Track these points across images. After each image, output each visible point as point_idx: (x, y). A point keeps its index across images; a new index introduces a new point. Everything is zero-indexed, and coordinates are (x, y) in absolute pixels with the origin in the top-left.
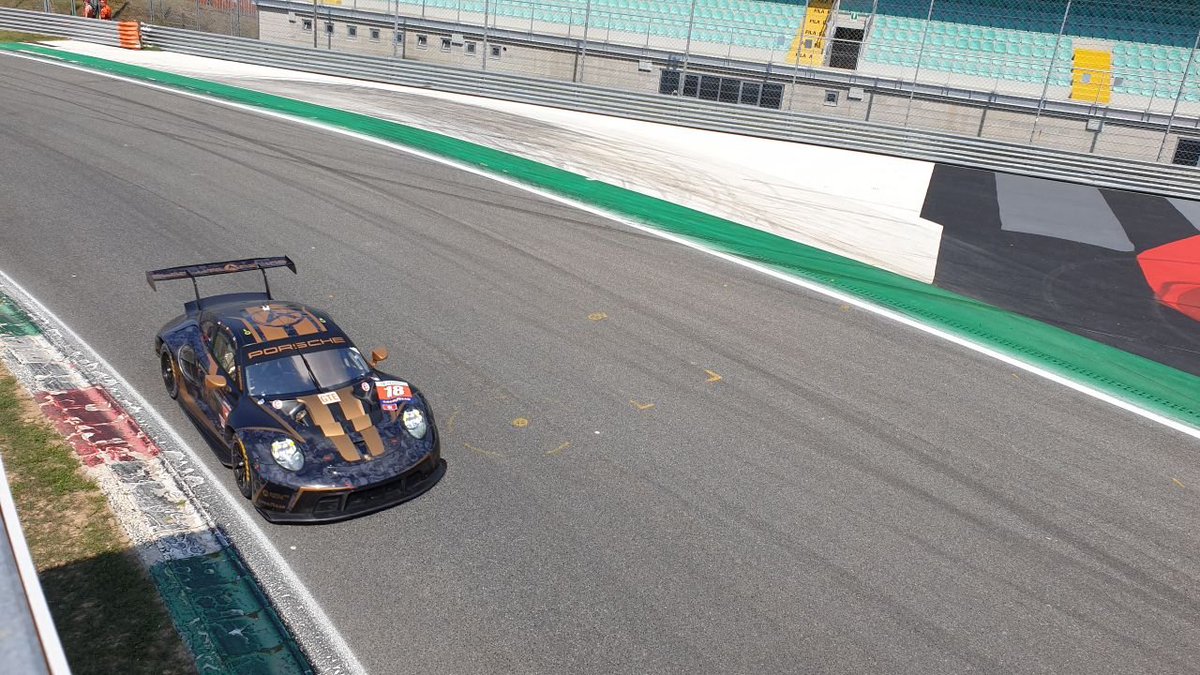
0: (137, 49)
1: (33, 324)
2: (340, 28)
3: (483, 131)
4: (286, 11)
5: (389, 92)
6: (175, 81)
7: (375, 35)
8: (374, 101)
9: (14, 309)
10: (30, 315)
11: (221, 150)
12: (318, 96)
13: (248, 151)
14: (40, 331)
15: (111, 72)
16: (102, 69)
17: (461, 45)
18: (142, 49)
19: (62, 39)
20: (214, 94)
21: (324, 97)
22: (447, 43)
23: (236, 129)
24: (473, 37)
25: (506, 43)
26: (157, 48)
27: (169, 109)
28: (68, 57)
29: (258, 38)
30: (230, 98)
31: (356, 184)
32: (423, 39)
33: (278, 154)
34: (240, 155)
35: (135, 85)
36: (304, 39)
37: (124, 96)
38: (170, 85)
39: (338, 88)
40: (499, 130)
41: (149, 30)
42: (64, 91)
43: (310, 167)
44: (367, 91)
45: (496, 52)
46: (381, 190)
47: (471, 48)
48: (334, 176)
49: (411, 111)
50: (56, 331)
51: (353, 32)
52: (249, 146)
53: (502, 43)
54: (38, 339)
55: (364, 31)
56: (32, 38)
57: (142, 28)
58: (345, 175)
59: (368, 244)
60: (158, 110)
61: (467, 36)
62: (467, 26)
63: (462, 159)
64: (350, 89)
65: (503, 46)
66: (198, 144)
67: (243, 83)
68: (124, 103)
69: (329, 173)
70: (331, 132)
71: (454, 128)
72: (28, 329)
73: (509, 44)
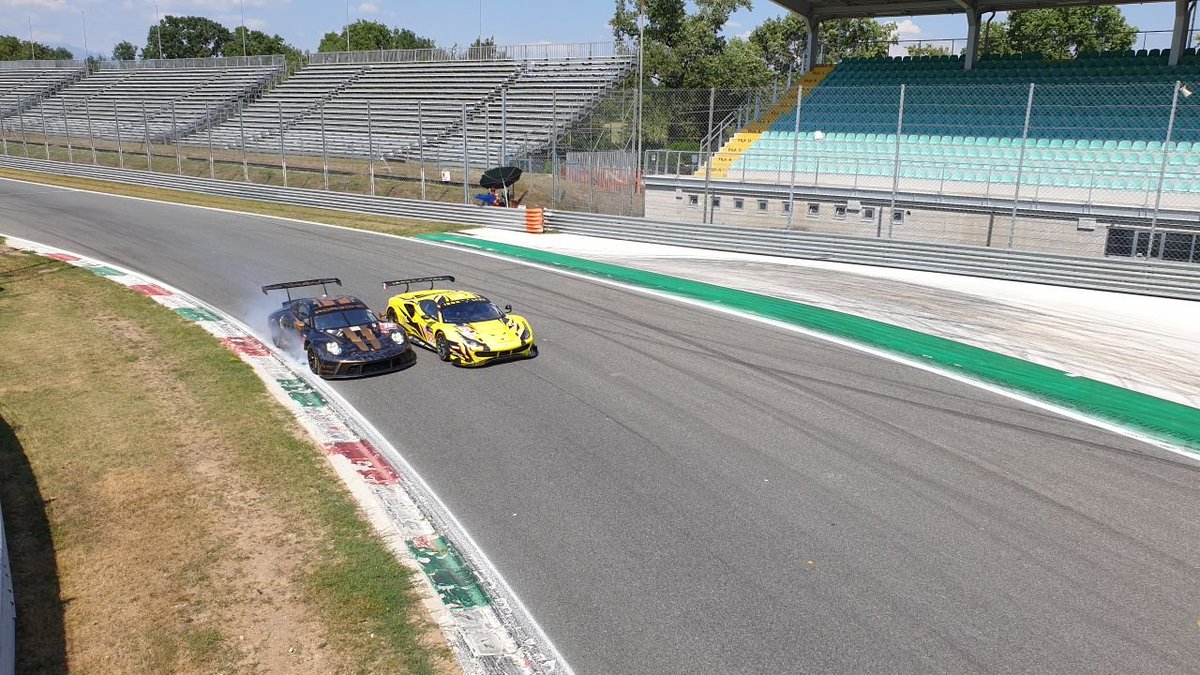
0: (540, 233)
1: (479, 588)
2: (727, 202)
3: (909, 311)
4: (673, 188)
5: (785, 266)
6: (576, 265)
7: (763, 206)
8: (773, 277)
9: (460, 563)
10: (475, 573)
11: (635, 343)
12: (714, 275)
13: (661, 343)
14: (488, 601)
15: (521, 258)
16: (513, 256)
17: (857, 211)
18: (544, 232)
19: (478, 227)
20: (615, 278)
21: (721, 276)
22: (841, 210)
23: (645, 317)
24: (872, 203)
25: (908, 207)
26: (556, 231)
27: (577, 296)
28: (485, 245)
29: (643, 215)
30: (630, 282)
31: (790, 388)
32: (815, 208)
33: (693, 348)
34: (653, 349)
35: (545, 271)
36: (694, 215)
37: (535, 284)
38: (574, 269)
39: (731, 265)
40: (925, 308)
41: (551, 214)
42: (485, 281)
43: (730, 364)
44: (761, 267)
45: (898, 216)
46: (819, 394)
47: (869, 214)
48: (761, 375)
49: (818, 289)
50: (504, 600)
51: (739, 204)
52: (661, 337)
53: (904, 207)
54: (486, 610)
55: (751, 203)
56: (454, 228)
57: (545, 214)
58: (770, 374)
59: (831, 476)
60: (568, 297)
61: (864, 201)
62: (864, 191)
63: (900, 350)
64: (744, 265)
65: (906, 210)
66: (610, 335)
67: (641, 264)
68: (536, 292)
69: (756, 373)
70: (740, 318)
71: (873, 307)
72: (475, 596)
73: (913, 207)
